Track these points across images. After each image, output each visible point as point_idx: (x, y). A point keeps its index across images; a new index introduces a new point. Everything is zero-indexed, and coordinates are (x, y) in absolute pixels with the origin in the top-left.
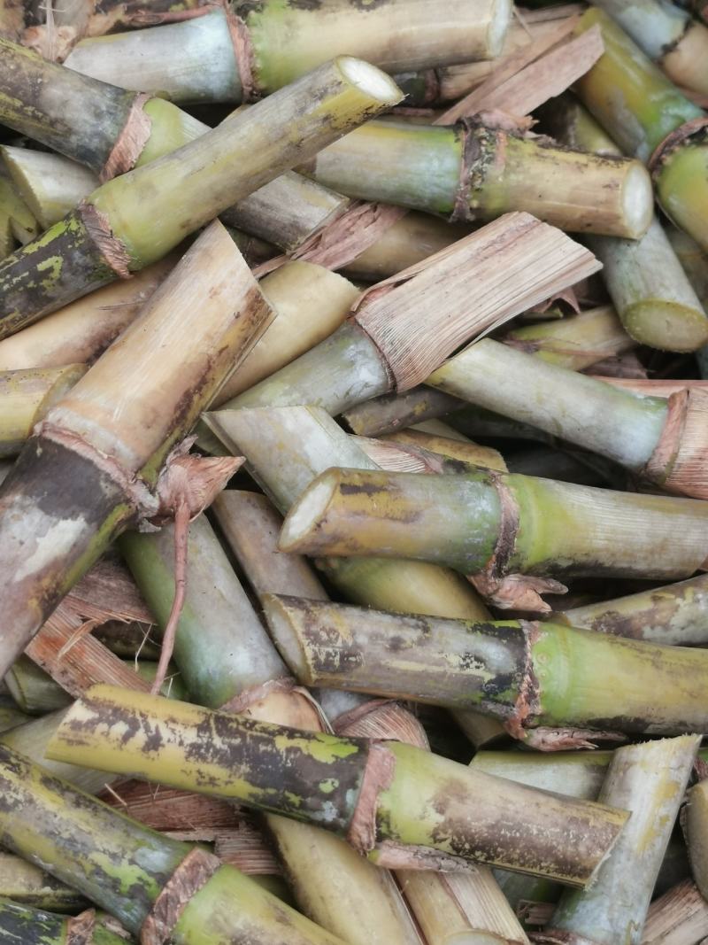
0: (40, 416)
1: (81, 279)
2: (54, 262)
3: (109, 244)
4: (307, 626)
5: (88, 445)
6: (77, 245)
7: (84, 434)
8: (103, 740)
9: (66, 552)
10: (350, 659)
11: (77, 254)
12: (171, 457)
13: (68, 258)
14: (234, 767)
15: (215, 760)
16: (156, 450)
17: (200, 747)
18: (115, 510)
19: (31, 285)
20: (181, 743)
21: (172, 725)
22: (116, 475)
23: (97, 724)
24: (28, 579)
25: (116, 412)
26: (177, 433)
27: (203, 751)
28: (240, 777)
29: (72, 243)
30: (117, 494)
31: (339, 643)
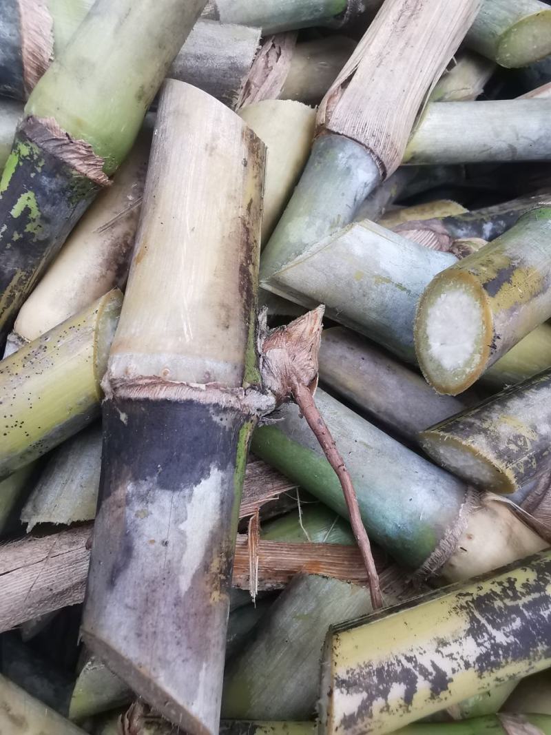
0: (102, 370)
1: (63, 206)
2: (27, 200)
3: (73, 152)
4: (495, 448)
6: (39, 170)
8: (385, 716)
11: (45, 180)
12: (260, 342)
13: (38, 189)
14: (531, 654)
15: (510, 660)
17: (487, 655)
19: (16, 236)
20: (467, 665)
21: (446, 650)
23: (371, 704)
25: (185, 329)
27: (492, 658)
28: (540, 659)
29: (34, 170)
30: (235, 419)
31: (529, 446)
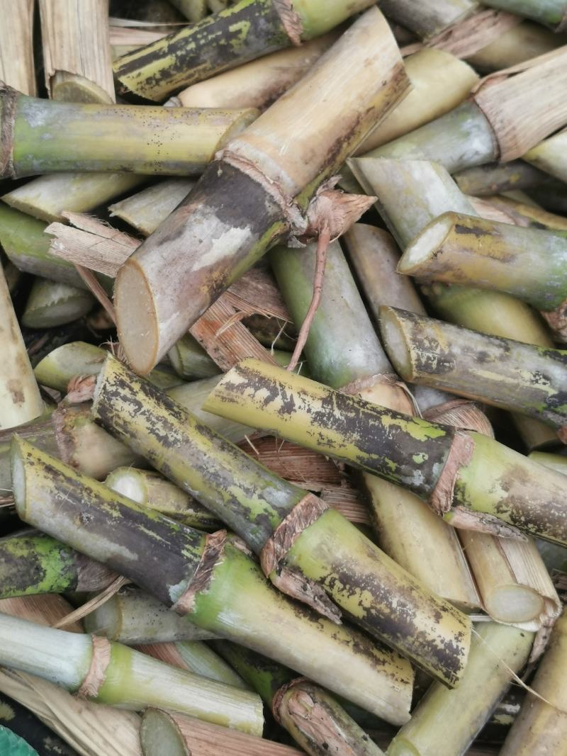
0: (221, 146)
1: (262, 41)
2: (243, 26)
3: (289, 15)
4: (414, 334)
5: (259, 172)
6: (263, 14)
7: (257, 162)
8: (249, 400)
9: (233, 253)
10: (445, 364)
11: (262, 21)
12: (320, 190)
13: (255, 23)
14: (348, 434)
15: (334, 427)
16: (310, 182)
17: (323, 415)
18: (274, 225)
19: (223, 42)
20: (309, 411)
21: (303, 396)
22: (278, 198)
23: (246, 387)
24: (203, 269)
25: (283, 148)
26: (327, 172)
27: (325, 419)
28: (351, 443)
29: (260, 12)
30: (277, 213)
31: (438, 351)
